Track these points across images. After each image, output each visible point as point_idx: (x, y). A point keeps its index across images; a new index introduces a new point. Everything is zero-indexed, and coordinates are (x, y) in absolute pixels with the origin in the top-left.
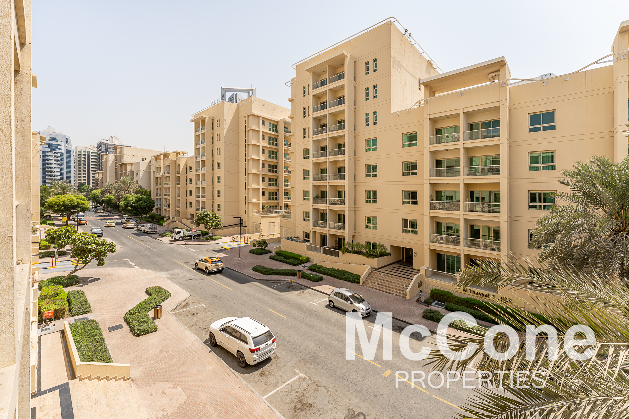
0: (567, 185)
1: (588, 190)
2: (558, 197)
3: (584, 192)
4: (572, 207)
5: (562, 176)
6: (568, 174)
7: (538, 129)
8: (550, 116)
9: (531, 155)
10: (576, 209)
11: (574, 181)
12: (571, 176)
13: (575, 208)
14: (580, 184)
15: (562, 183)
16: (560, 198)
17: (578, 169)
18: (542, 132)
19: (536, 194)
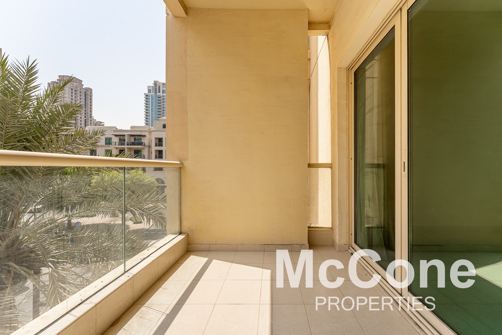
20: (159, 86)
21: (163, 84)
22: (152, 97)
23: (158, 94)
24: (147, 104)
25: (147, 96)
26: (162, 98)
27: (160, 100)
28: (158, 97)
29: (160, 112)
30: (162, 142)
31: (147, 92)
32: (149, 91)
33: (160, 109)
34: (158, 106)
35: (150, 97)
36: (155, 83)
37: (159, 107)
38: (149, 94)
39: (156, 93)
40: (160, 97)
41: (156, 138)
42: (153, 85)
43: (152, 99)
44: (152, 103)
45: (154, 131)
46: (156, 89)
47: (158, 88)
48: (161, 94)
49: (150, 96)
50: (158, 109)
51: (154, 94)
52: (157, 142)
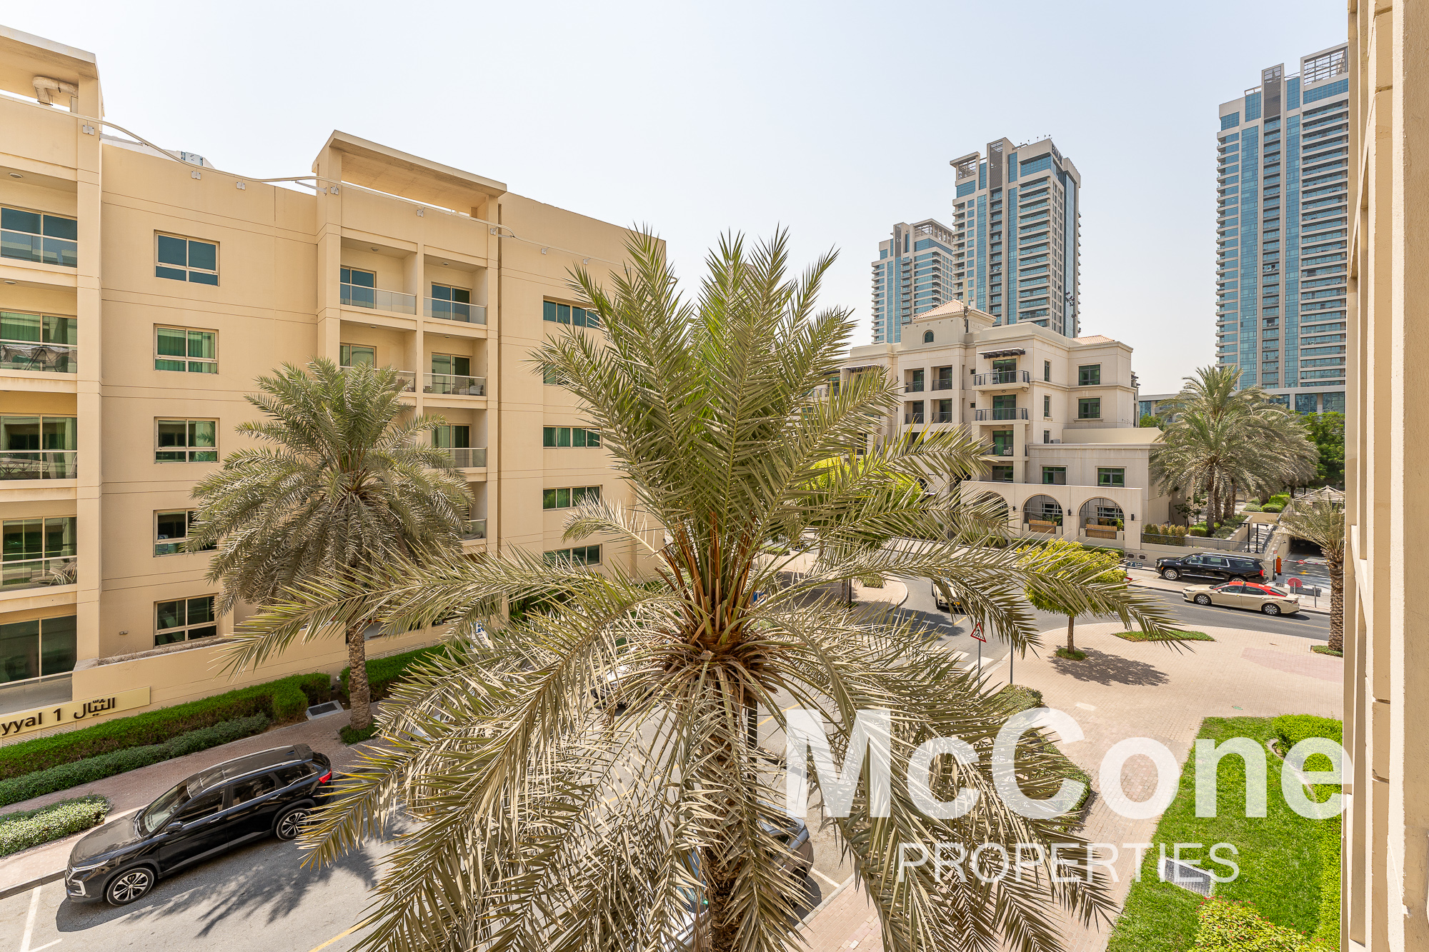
0: (263, 408)
1: (298, 418)
2: (252, 433)
3: (294, 422)
4: (269, 452)
5: (258, 389)
6: (268, 385)
7: (180, 276)
8: (205, 253)
9: (162, 334)
10: (276, 456)
11: (274, 399)
12: (273, 390)
13: (274, 453)
14: (286, 406)
15: (255, 404)
16: (255, 433)
17: (281, 376)
18: (187, 285)
19: (184, 426)
20: (906, 235)
21: (916, 227)
22: (890, 268)
23: (904, 255)
24: (877, 288)
25: (877, 267)
26: (913, 265)
27: (907, 271)
28: (904, 265)
29: (908, 301)
30: (923, 379)
31: (877, 257)
32: (883, 254)
33: (908, 293)
34: (904, 287)
35: (886, 270)
36: (897, 229)
37: (905, 290)
38: (885, 261)
39: (898, 254)
40: (908, 264)
41: (907, 371)
42: (892, 237)
43: (890, 273)
44: (890, 281)
45: (901, 353)
46: (898, 245)
47: (902, 240)
48: (910, 254)
49: (886, 266)
50: (904, 294)
51: (893, 258)
52: (911, 380)
